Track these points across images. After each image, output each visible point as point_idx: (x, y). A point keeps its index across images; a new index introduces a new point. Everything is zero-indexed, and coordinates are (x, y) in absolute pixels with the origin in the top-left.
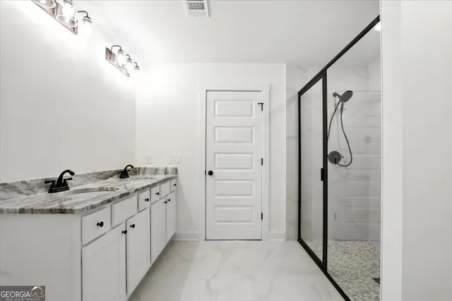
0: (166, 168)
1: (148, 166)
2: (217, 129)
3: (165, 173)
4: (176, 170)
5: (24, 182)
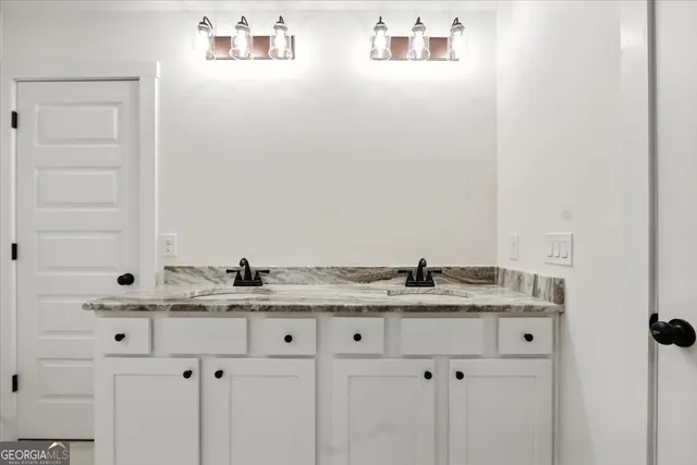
0: (537, 278)
1: (510, 267)
3: (533, 295)
5: (211, 268)
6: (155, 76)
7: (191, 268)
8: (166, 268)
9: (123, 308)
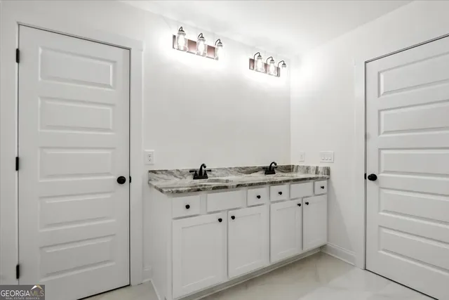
0: (317, 167)
1: (301, 164)
2: (383, 113)
3: (316, 173)
4: (328, 171)
5: (178, 170)
6: (142, 50)
7: (166, 171)
8: (150, 171)
9: (189, 191)
